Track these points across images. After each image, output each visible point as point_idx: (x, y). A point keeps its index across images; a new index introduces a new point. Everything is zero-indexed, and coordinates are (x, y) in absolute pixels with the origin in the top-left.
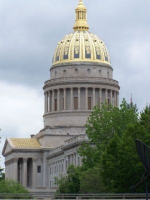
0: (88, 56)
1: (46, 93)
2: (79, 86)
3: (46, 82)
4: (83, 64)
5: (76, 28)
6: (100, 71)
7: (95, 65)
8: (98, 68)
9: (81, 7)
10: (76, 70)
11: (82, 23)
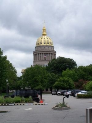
0: (45, 43)
1: (34, 55)
2: (41, 53)
3: (34, 51)
4: (43, 46)
5: (43, 35)
6: (48, 48)
7: (47, 46)
8: (48, 47)
9: (44, 28)
10: (41, 48)
11: (44, 33)
